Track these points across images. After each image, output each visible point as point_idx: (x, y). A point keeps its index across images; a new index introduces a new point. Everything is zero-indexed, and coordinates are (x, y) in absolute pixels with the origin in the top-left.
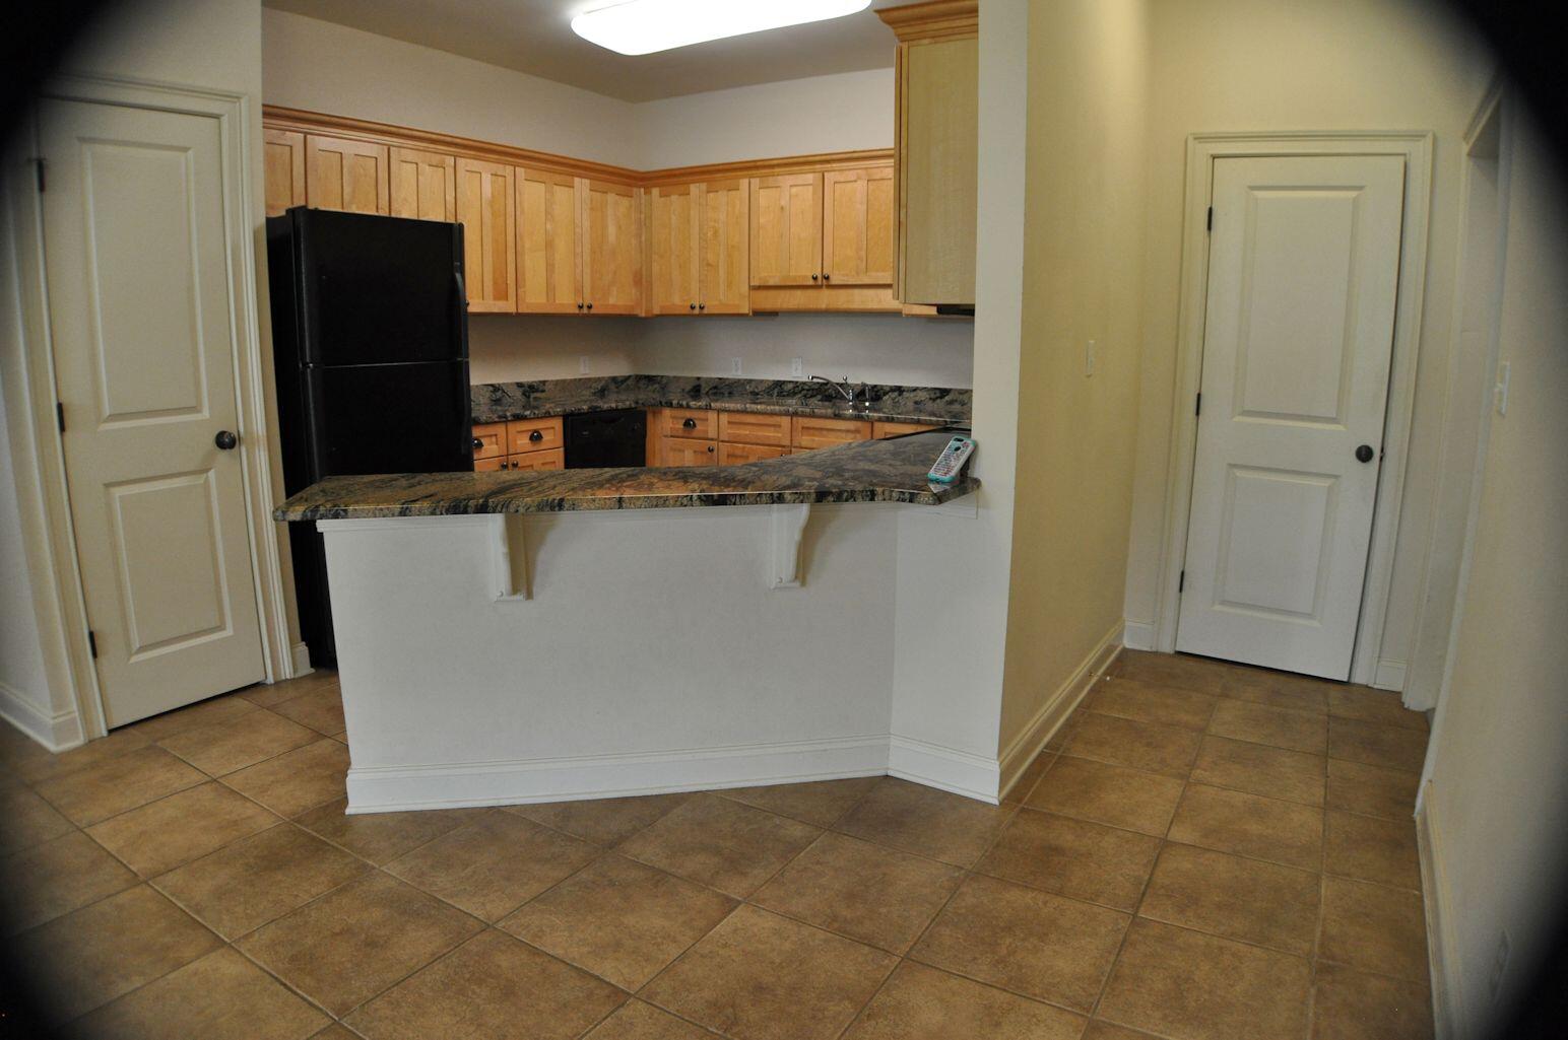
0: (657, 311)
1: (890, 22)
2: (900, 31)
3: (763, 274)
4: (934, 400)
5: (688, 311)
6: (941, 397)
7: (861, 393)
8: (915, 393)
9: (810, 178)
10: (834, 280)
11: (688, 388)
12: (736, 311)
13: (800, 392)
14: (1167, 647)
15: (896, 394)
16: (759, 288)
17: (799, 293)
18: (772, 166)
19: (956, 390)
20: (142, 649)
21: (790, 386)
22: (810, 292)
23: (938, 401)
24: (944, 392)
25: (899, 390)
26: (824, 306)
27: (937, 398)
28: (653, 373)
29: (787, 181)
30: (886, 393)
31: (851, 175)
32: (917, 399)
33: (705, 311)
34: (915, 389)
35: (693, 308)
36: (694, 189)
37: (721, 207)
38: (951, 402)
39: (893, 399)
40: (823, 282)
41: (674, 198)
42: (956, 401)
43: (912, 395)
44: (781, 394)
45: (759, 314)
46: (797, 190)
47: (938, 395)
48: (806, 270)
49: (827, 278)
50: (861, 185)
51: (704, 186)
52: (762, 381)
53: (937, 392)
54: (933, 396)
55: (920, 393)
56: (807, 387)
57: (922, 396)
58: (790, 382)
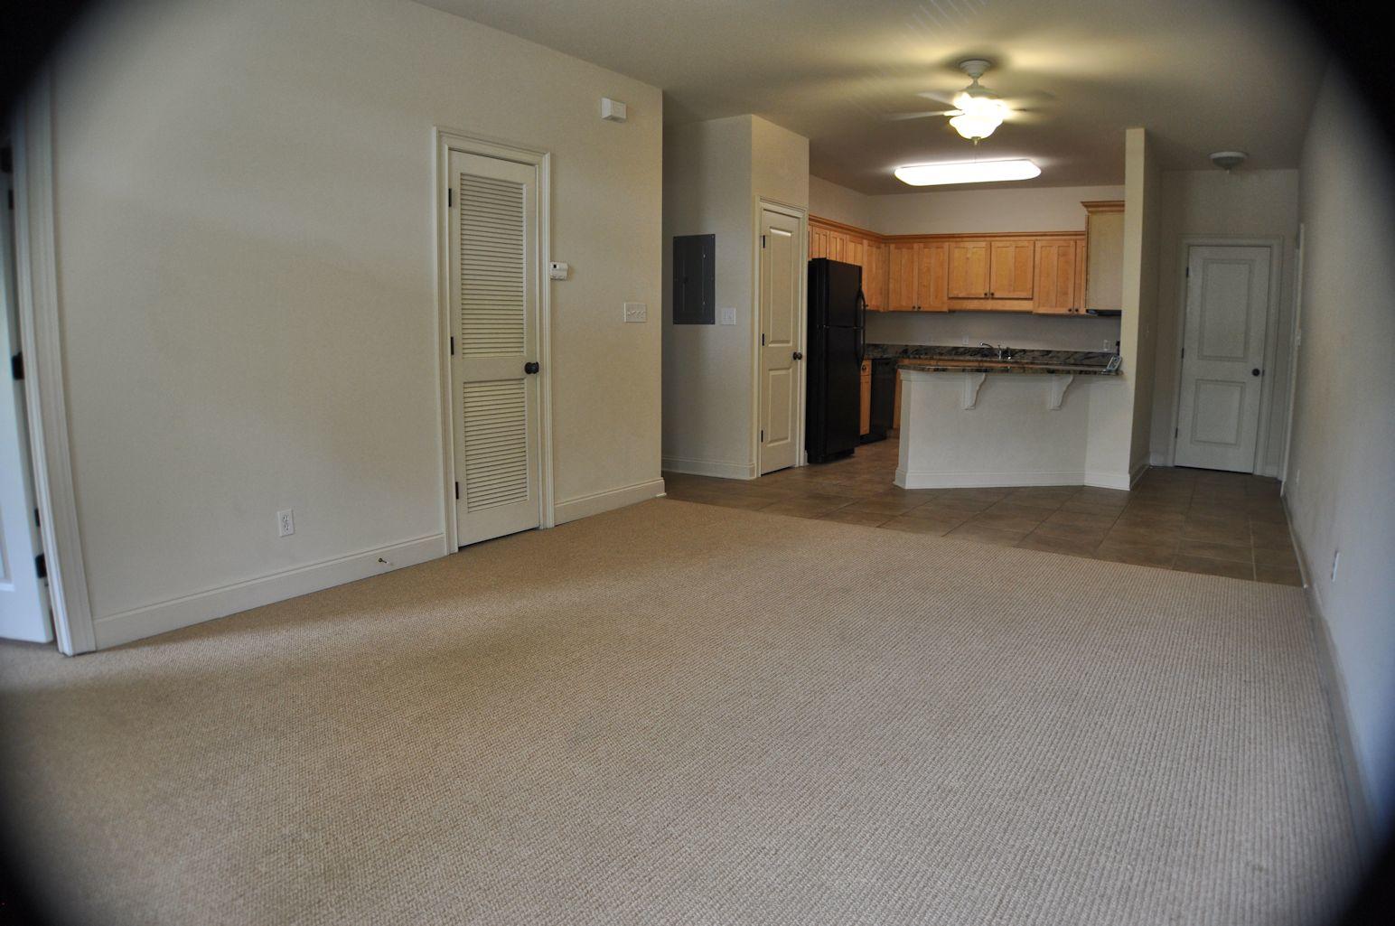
0: (891, 309)
1: (1086, 206)
2: (1090, 209)
3: (955, 292)
5: (911, 309)
6: (1047, 355)
7: (1006, 353)
9: (983, 244)
10: (996, 296)
11: (901, 350)
12: (939, 310)
13: (968, 352)
14: (1170, 464)
16: (952, 298)
17: (976, 301)
18: (962, 237)
19: (1056, 351)
20: (771, 442)
21: (962, 350)
22: (982, 301)
24: (1049, 352)
25: (1024, 351)
26: (989, 308)
28: (877, 343)
29: (969, 245)
30: (1016, 353)
31: (1008, 243)
33: (922, 309)
34: (1033, 351)
35: (914, 307)
36: (916, 246)
37: (931, 258)
38: (1053, 358)
39: (1021, 356)
40: (990, 296)
41: (904, 250)
42: (1056, 357)
43: (1032, 354)
44: (957, 354)
45: (952, 312)
46: (976, 250)
48: (981, 292)
49: (993, 294)
50: (1012, 249)
51: (922, 245)
52: (945, 347)
53: (1044, 352)
55: (1036, 353)
56: (972, 350)
57: (1036, 354)
58: (963, 347)
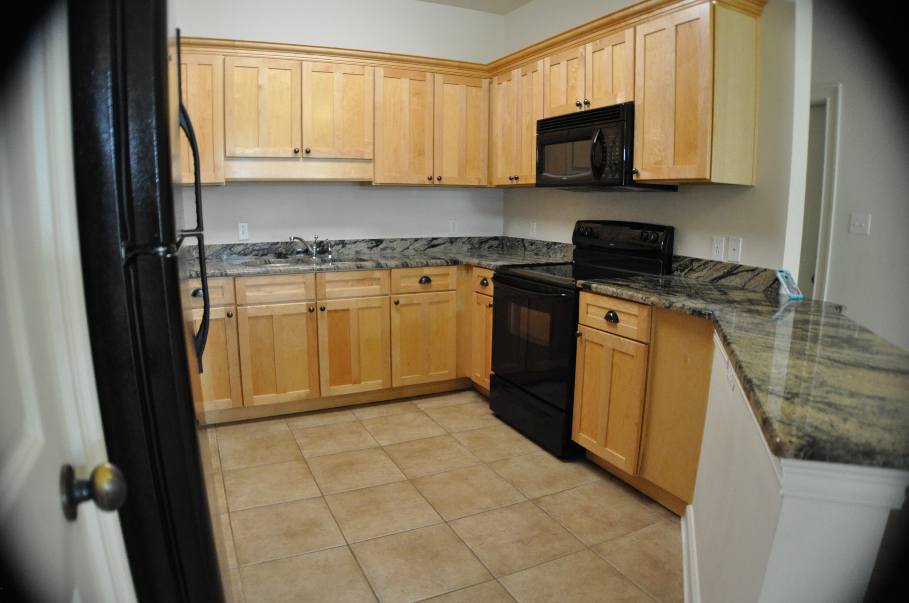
4: (371, 248)
6: (377, 246)
8: (355, 245)
10: (313, 154)
13: (251, 252)
15: (340, 246)
17: (280, 164)
19: (387, 239)
21: (240, 248)
23: (375, 249)
24: (378, 242)
25: (343, 243)
27: (373, 247)
32: (358, 249)
34: (356, 242)
38: (384, 249)
39: (338, 251)
40: (302, 155)
42: (388, 247)
43: (353, 246)
47: (374, 244)
48: (289, 147)
49: (306, 151)
53: (373, 242)
54: (370, 245)
55: (359, 244)
56: (257, 248)
57: (361, 246)
58: (240, 245)
